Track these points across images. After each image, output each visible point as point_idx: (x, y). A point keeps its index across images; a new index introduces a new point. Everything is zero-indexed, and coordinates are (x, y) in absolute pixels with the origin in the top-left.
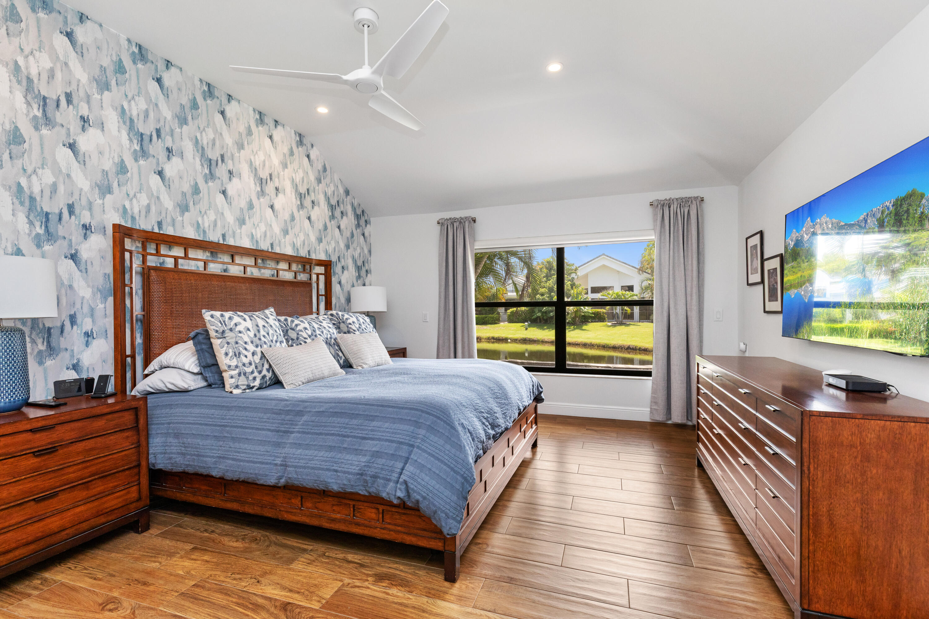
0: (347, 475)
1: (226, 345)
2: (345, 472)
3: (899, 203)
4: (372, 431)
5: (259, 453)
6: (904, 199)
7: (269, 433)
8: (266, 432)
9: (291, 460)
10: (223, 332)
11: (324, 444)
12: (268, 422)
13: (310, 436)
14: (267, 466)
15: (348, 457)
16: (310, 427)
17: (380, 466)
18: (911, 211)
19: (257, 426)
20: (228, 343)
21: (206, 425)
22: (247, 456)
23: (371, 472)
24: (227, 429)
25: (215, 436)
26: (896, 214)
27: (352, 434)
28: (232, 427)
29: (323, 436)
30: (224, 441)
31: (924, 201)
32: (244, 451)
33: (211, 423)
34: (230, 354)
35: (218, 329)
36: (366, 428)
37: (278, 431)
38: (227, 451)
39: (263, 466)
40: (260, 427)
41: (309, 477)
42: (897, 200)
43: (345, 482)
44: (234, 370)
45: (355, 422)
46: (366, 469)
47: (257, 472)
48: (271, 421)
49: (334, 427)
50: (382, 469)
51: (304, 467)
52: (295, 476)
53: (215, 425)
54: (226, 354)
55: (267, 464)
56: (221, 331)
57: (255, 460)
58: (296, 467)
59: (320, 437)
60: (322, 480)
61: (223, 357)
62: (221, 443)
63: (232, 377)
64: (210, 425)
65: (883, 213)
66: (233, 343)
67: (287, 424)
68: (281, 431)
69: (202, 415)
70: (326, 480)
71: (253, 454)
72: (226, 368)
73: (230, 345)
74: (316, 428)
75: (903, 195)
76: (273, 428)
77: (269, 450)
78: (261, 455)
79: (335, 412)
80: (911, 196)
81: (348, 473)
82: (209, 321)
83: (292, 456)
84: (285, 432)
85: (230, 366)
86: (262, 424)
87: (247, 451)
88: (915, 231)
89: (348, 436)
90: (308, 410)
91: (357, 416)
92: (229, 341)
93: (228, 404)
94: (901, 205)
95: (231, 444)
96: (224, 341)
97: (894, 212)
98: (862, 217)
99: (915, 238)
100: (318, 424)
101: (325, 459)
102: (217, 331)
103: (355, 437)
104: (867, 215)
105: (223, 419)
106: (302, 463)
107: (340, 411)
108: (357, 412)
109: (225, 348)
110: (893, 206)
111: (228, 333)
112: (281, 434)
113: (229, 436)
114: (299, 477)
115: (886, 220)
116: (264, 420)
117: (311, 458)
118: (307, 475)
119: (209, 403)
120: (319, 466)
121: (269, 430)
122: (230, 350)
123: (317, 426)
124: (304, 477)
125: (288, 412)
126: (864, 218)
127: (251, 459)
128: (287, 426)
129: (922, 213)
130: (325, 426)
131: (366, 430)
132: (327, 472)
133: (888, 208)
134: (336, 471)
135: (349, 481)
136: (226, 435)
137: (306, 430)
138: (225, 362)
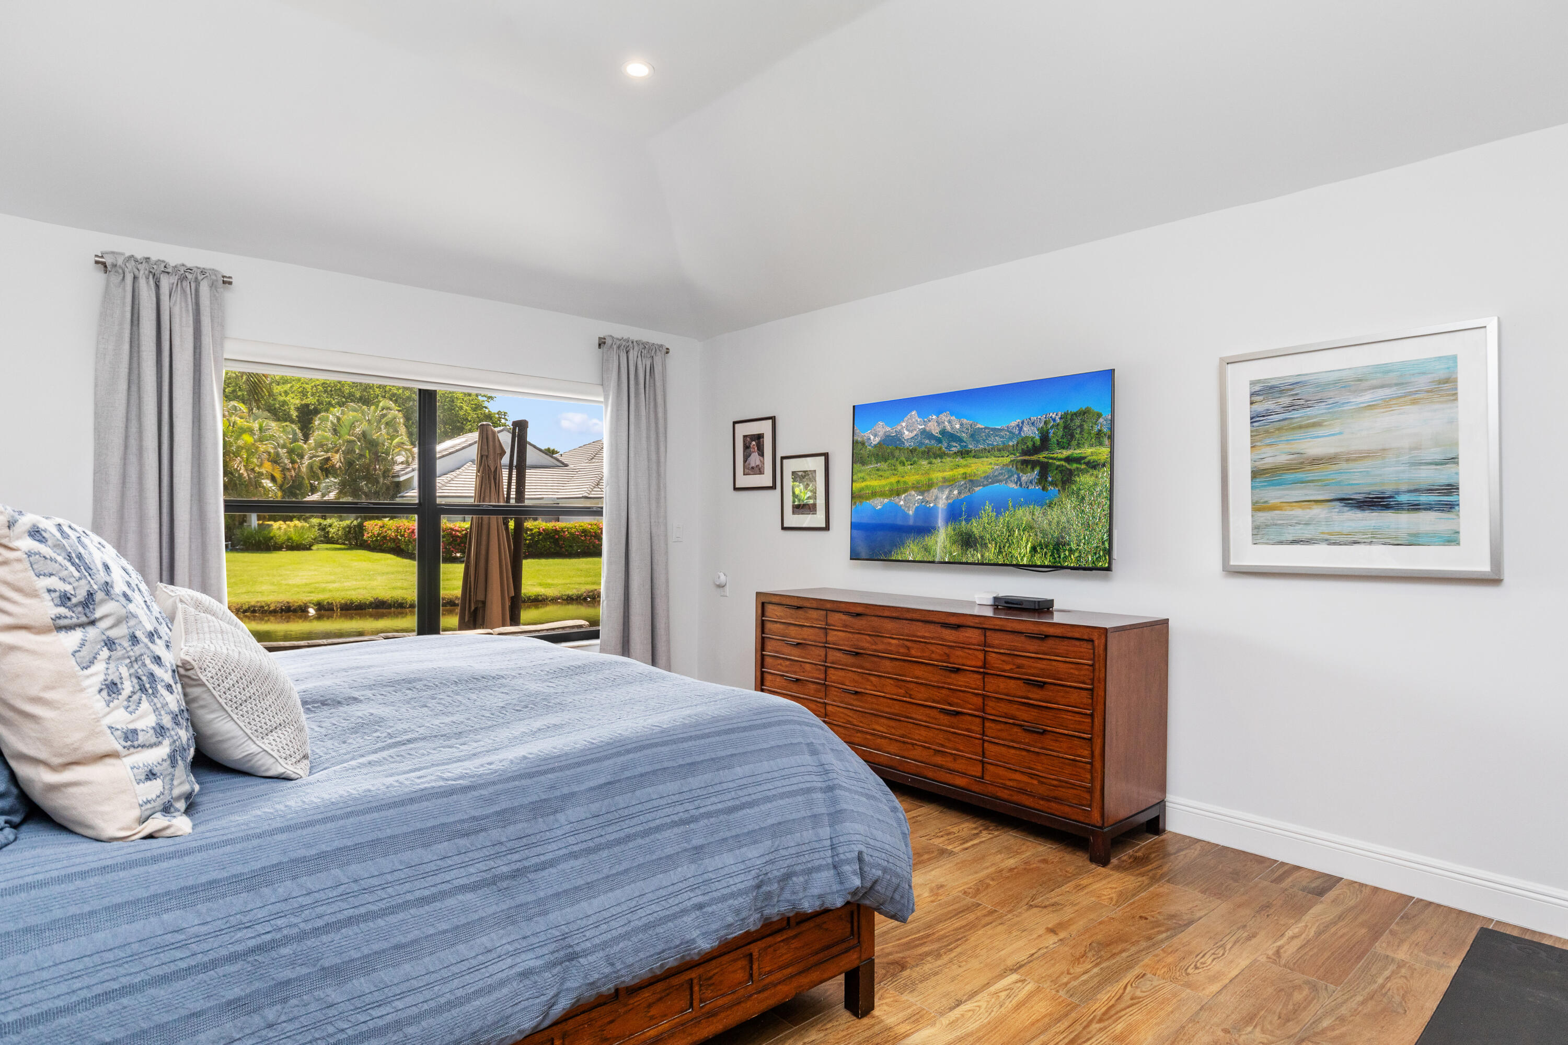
0: (731, 902)
1: (105, 653)
2: (724, 898)
3: (1069, 417)
4: (741, 787)
5: (464, 966)
6: (1075, 414)
7: (469, 896)
8: (460, 897)
9: (588, 934)
10: (89, 601)
11: (648, 858)
12: (450, 868)
13: (605, 854)
14: (505, 991)
15: (717, 861)
16: (596, 833)
17: (793, 851)
18: (1086, 427)
19: (418, 894)
20: (110, 644)
21: (164, 979)
22: (428, 994)
23: (776, 872)
24: (285, 951)
25: (229, 1003)
26: (1065, 427)
27: (702, 810)
28: (303, 936)
29: (640, 841)
30: (285, 1000)
31: (1101, 420)
32: (404, 987)
33: (183, 965)
34: (128, 687)
35: (68, 588)
36: (725, 786)
37: (494, 881)
38: (316, 1025)
39: (496, 995)
40: (426, 893)
41: (642, 955)
42: (1066, 414)
43: (730, 919)
44: (151, 746)
45: (695, 782)
46: (768, 868)
47: (476, 1025)
48: (457, 859)
49: (657, 808)
50: (798, 855)
51: (627, 933)
52: (607, 970)
53: (214, 964)
54: (112, 688)
55: (502, 983)
56: (81, 595)
57: (459, 993)
58: (605, 945)
59: (631, 845)
60: (678, 942)
61: (98, 703)
62: (271, 1014)
63: (151, 775)
64: (189, 971)
65: (1046, 423)
66: (126, 644)
67: (512, 851)
68: (503, 877)
69: (110, 956)
70: (688, 937)
71: (445, 981)
72: (116, 745)
73: (120, 652)
74: (610, 829)
75: (1075, 410)
76: (473, 879)
77: (489, 945)
78: (471, 970)
79: (642, 775)
80: (1084, 413)
81: (733, 895)
82: (29, 554)
83: (584, 923)
84: (515, 875)
85: (135, 732)
86: (431, 880)
87: (415, 984)
88: (1092, 446)
89: (694, 819)
90: (566, 790)
91: (692, 768)
92: (112, 633)
93: (239, 869)
94: (1072, 420)
95: (333, 994)
96: (92, 632)
97: (1062, 424)
98: (1014, 424)
99: (1092, 453)
100: (610, 816)
101: (670, 889)
102: (65, 599)
103: (709, 815)
104: (1023, 423)
105: (241, 926)
106: (617, 927)
107: (648, 769)
108: (689, 760)
109: (99, 667)
110: (1061, 418)
111: (102, 601)
112: (505, 884)
113: (304, 971)
114: (619, 966)
115: (1052, 431)
116: (432, 867)
117: (634, 903)
118: (637, 951)
119: (117, 899)
120: (662, 914)
121: (463, 889)
122: (124, 672)
123: (610, 823)
124: (630, 960)
125: (505, 817)
126: (1018, 425)
127: (442, 1000)
128: (516, 857)
129: (1100, 431)
130: (631, 817)
131: (728, 790)
132: (685, 919)
133: (1054, 420)
134: (700, 907)
135: (737, 912)
136: (288, 974)
137: (591, 844)
138: (108, 721)
